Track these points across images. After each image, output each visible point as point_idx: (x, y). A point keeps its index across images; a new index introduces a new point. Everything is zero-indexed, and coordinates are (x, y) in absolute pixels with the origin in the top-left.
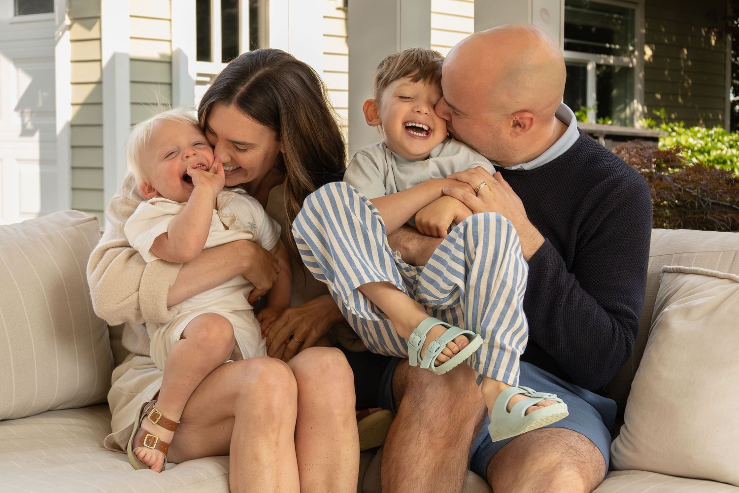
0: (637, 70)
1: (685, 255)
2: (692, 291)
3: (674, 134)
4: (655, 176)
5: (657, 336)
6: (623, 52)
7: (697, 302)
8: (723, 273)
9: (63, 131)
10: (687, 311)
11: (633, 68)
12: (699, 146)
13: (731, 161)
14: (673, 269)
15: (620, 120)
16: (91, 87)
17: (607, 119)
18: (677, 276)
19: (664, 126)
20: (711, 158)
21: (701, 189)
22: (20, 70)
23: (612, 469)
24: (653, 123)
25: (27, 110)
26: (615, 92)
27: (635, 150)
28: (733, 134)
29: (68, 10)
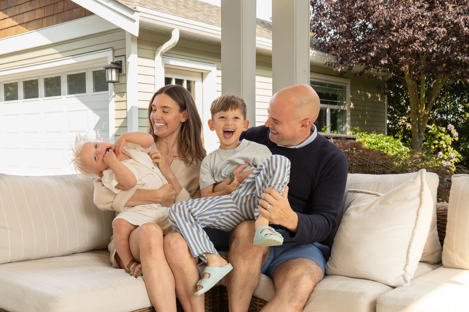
0: (347, 111)
1: (357, 184)
2: (360, 200)
3: (363, 137)
4: (350, 153)
5: (345, 218)
6: (341, 104)
7: (362, 204)
8: (373, 192)
9: (112, 137)
10: (357, 209)
11: (346, 110)
12: (373, 141)
13: (387, 148)
14: (352, 190)
15: (340, 132)
16: (123, 120)
17: (335, 131)
18: (354, 194)
19: (358, 134)
20: (378, 147)
21: (369, 158)
22: (95, 114)
23: (326, 275)
24: (354, 132)
25: (98, 130)
26: (338, 120)
27: (342, 142)
28: (388, 136)
29: (114, 89)
